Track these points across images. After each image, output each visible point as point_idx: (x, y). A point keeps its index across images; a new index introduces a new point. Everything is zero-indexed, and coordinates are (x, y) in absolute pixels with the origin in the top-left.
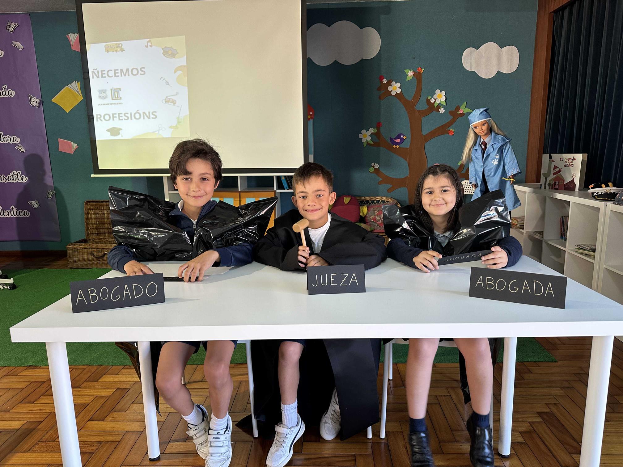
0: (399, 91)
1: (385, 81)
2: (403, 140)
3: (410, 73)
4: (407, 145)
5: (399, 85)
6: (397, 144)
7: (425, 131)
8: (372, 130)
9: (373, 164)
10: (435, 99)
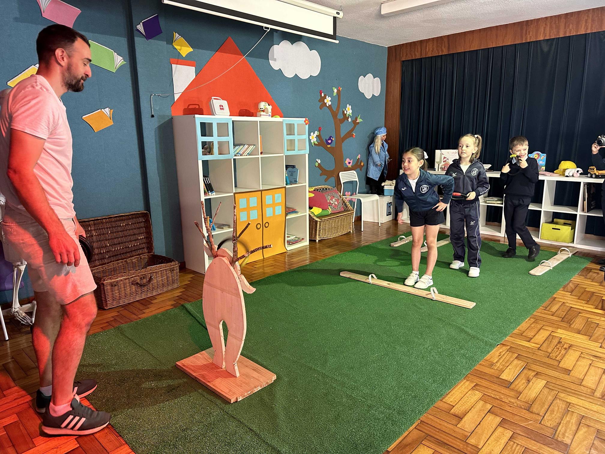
0: (330, 103)
1: (323, 95)
2: (332, 140)
3: (335, 91)
4: (333, 145)
5: (330, 99)
6: (329, 144)
7: (343, 134)
8: (317, 133)
9: (317, 160)
10: (347, 111)
